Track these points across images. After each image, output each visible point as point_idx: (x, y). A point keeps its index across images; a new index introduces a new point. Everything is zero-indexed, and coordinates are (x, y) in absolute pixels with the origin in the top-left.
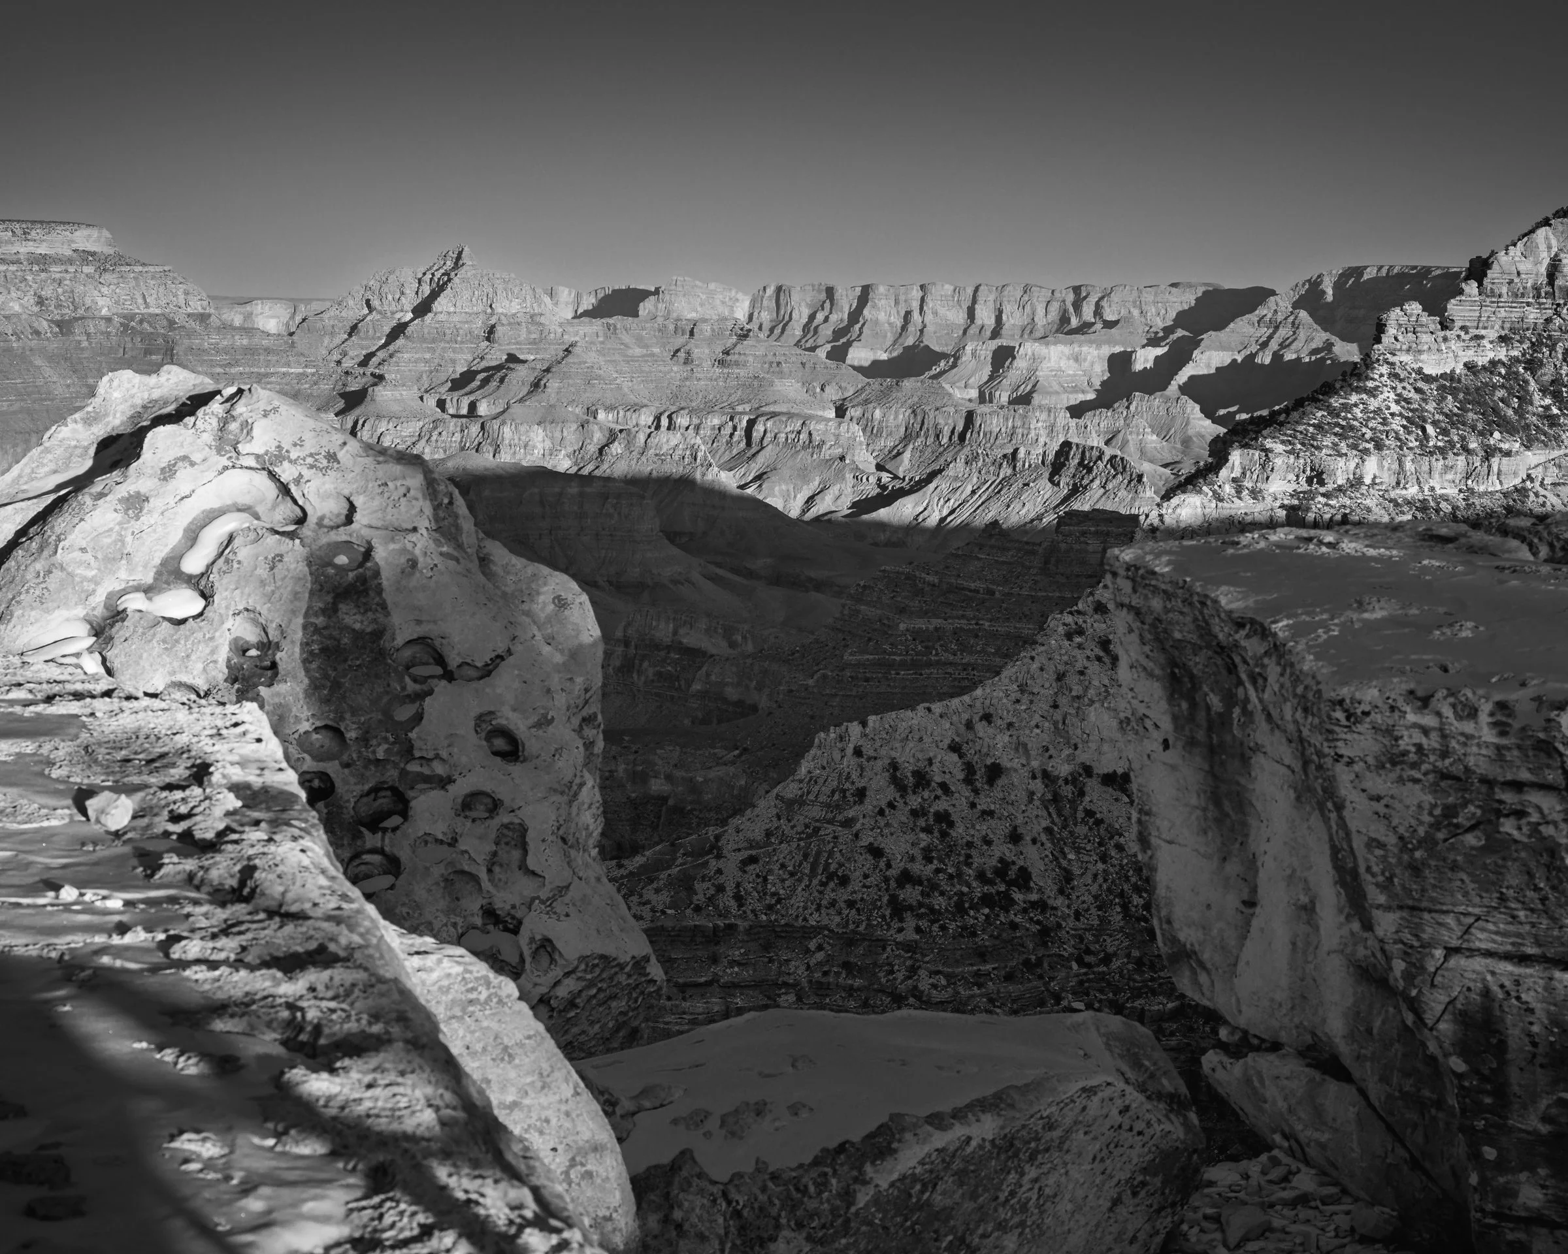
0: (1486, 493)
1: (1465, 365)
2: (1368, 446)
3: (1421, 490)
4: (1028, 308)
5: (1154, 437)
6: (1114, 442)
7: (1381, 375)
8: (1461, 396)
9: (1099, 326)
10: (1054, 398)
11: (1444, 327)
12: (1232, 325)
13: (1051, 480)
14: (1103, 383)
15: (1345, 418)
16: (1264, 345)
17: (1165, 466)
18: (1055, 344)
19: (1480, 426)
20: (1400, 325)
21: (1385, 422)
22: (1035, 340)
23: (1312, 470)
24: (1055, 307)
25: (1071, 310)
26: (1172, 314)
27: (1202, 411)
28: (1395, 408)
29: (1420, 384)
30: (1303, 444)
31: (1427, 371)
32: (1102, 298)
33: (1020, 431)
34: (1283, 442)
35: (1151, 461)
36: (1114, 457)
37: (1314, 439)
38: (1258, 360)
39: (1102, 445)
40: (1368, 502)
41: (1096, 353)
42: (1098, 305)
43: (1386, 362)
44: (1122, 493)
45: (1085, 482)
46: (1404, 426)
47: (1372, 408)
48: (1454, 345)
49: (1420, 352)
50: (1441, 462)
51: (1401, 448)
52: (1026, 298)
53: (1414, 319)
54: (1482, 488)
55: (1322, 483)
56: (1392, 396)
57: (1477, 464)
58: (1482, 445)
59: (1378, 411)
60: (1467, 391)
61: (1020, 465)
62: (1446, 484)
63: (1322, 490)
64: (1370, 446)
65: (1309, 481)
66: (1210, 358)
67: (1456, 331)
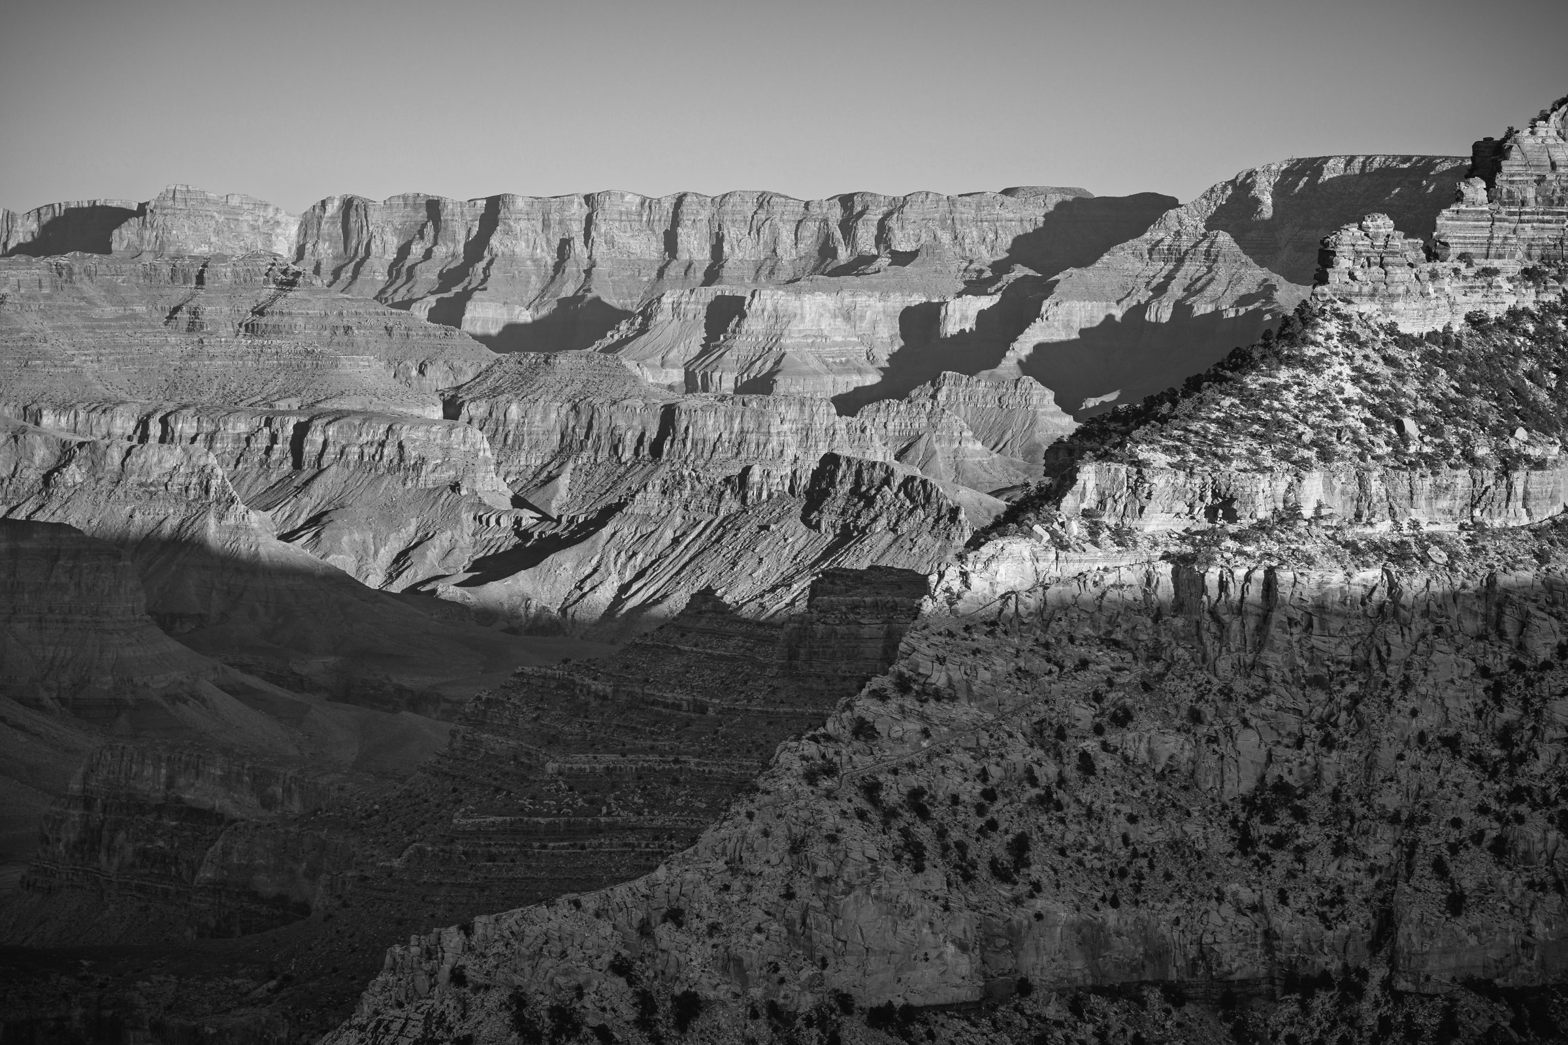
0: (1504, 530)
1: (1468, 318)
2: (1307, 454)
3: (1397, 526)
4: (766, 231)
5: (979, 445)
6: (911, 454)
7: (1329, 337)
8: (1461, 369)
9: (884, 261)
10: (811, 381)
11: (1432, 256)
12: (1106, 257)
13: (805, 519)
14: (893, 358)
15: (1270, 409)
16: (1160, 290)
17: (997, 493)
18: (812, 291)
19: (1493, 419)
20: (1358, 254)
21: (1335, 415)
22: (779, 286)
23: (1215, 495)
24: (811, 230)
25: (838, 234)
26: (1007, 240)
27: (1057, 401)
28: (1351, 391)
29: (1393, 351)
30: (1200, 453)
31: (1404, 328)
32: (888, 215)
33: (752, 438)
34: (1166, 450)
35: (973, 486)
36: (910, 479)
37: (1218, 444)
38: (1150, 316)
39: (891, 460)
40: (1308, 547)
41: (880, 305)
42: (882, 227)
43: (1337, 314)
44: (925, 540)
45: (862, 522)
46: (1366, 421)
47: (1313, 391)
48: (1449, 285)
49: (1392, 297)
50: (1430, 480)
51: (1362, 457)
52: (762, 215)
53: (1380, 242)
54: (1498, 523)
55: (1232, 517)
56: (1347, 370)
57: (1490, 482)
58: (1497, 450)
59: (1323, 397)
60: (1471, 362)
61: (752, 494)
62: (1438, 516)
63: (1232, 528)
64: (1311, 454)
65: (1211, 513)
66: (1069, 313)
67: (1451, 263)
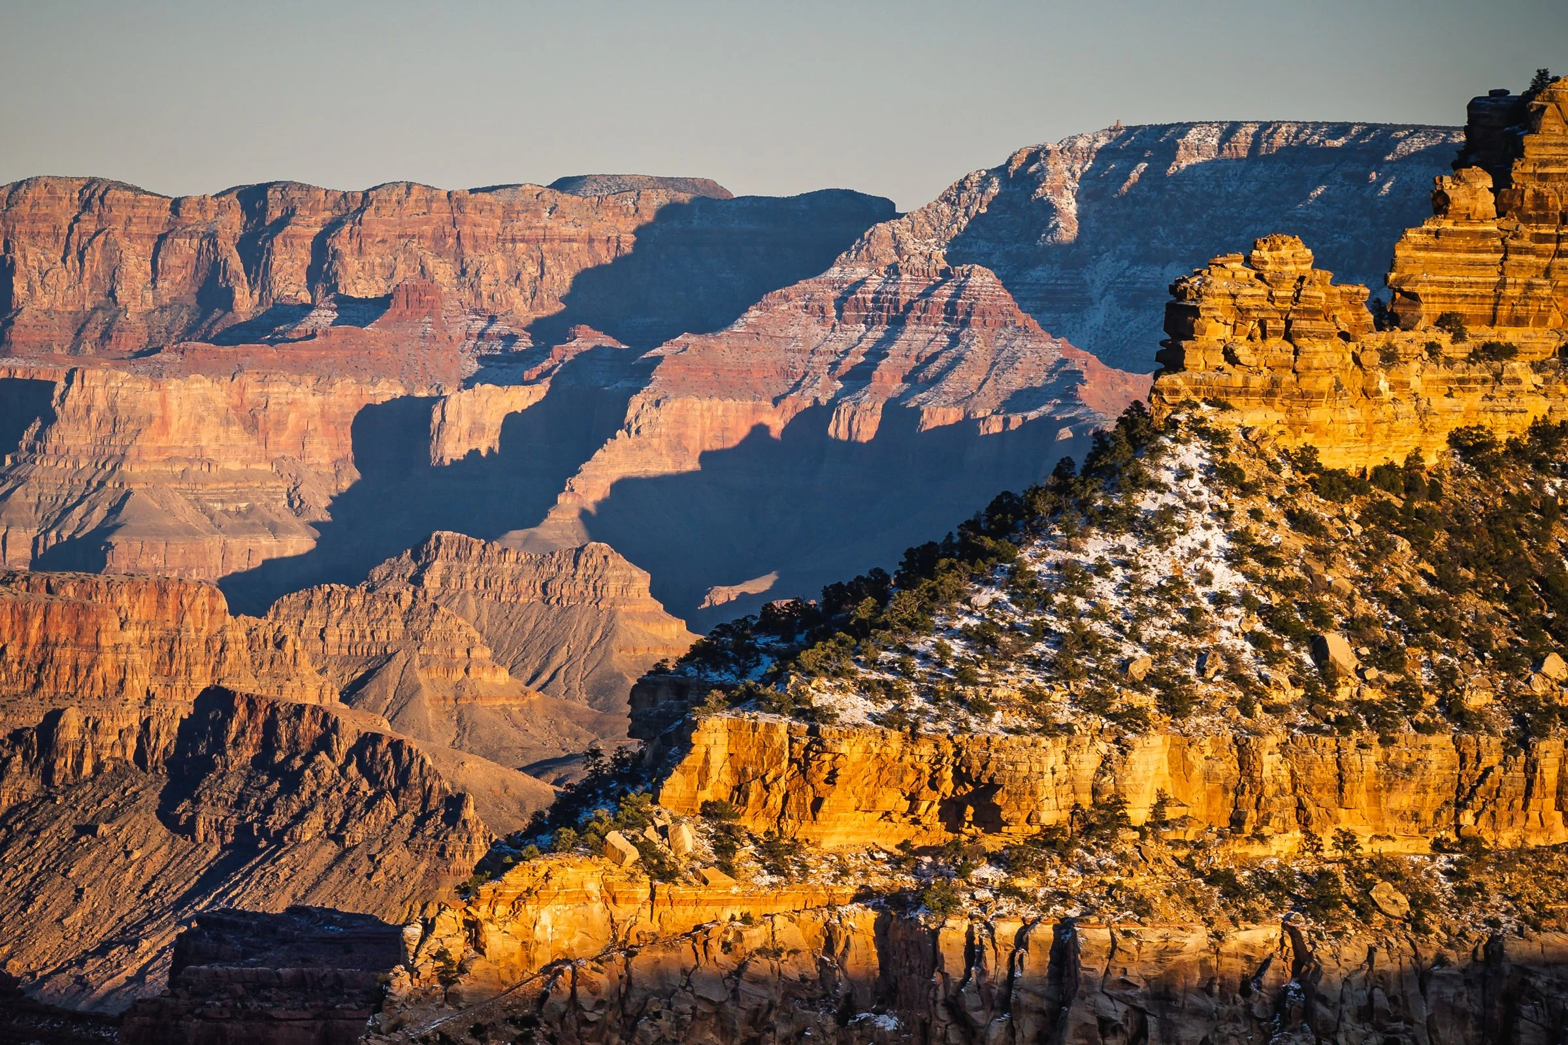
0: (1521, 853)
1: (1454, 440)
2: (1137, 699)
3: (1312, 842)
4: (95, 255)
5: (503, 676)
6: (372, 691)
7: (1184, 473)
8: (1440, 539)
9: (324, 317)
10: (179, 548)
11: (1386, 318)
12: (753, 314)
13: (166, 815)
14: (339, 503)
15: (1067, 612)
16: (859, 377)
17: (537, 769)
18: (182, 373)
19: (1500, 638)
20: (1243, 313)
21: (1194, 625)
22: (119, 362)
23: (960, 778)
24: (185, 249)
25: (236, 263)
26: (561, 279)
27: (656, 591)
28: (1226, 579)
29: (1308, 502)
30: (931, 695)
31: (1331, 458)
32: (332, 227)
33: (65, 655)
34: (866, 688)
35: (491, 755)
36: (369, 740)
37: (967, 679)
38: (838, 429)
39: (332, 702)
40: (1140, 881)
41: (314, 402)
42: (321, 248)
43: (1199, 429)
44: (397, 857)
45: (276, 821)
46: (1255, 639)
47: (1152, 578)
48: (1415, 374)
49: (1307, 398)
50: (1375, 755)
51: (1246, 710)
52: (89, 225)
53: (1285, 291)
54: (1507, 838)
55: (991, 820)
56: (1218, 539)
57: (1492, 759)
58: (1508, 697)
59: (1171, 591)
60: (1460, 527)
61: (63, 764)
62: (1391, 824)
63: (992, 843)
64: (1148, 700)
65: (951, 813)
66: (681, 421)
67: (1424, 332)
